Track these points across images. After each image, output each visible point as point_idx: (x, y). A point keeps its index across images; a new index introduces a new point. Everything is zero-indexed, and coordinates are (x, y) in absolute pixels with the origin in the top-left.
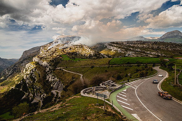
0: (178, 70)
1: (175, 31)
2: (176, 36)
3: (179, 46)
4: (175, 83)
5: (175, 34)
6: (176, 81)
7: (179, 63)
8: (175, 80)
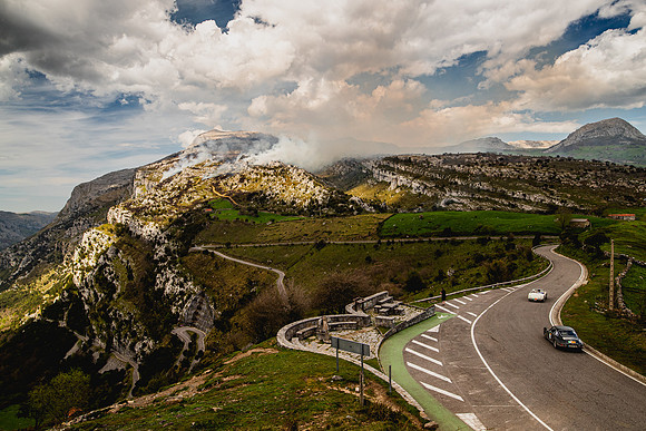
0: (622, 260)
1: (611, 120)
2: (614, 140)
3: (625, 172)
4: (611, 304)
5: (612, 133)
6: (615, 295)
7: (626, 235)
8: (611, 294)
